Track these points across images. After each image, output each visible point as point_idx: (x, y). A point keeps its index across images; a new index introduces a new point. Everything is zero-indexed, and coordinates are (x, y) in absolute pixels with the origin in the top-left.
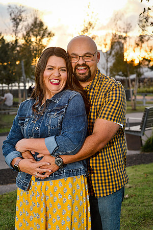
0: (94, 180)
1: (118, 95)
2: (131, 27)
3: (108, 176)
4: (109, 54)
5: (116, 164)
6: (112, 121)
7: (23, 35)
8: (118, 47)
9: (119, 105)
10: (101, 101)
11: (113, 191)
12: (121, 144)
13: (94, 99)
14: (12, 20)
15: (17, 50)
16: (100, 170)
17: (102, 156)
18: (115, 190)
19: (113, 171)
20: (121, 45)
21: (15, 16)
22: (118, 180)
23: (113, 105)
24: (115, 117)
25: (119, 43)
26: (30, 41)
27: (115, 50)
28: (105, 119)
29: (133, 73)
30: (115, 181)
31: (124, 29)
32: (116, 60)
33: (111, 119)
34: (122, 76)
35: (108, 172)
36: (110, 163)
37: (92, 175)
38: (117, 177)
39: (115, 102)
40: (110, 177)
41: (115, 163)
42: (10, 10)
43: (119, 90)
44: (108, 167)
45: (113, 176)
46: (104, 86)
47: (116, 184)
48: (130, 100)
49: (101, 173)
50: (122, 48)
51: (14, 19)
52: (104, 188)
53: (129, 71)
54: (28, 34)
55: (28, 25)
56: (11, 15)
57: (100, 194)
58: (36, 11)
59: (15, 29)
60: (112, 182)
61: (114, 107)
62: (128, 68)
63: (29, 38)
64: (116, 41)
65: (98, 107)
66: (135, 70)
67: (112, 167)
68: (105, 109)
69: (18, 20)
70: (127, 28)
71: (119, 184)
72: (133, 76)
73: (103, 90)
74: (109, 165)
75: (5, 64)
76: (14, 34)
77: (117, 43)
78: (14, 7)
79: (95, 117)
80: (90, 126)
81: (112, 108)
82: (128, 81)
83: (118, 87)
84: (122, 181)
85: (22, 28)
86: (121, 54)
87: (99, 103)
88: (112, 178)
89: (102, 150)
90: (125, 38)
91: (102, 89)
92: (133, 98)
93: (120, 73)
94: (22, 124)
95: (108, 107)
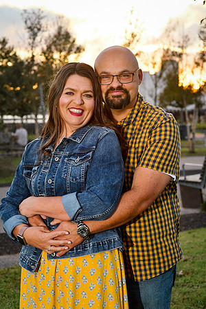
0: (133, 256)
1: (168, 133)
2: (189, 40)
3: (153, 250)
4: (158, 77)
5: (165, 233)
6: (160, 170)
7: (43, 49)
8: (171, 67)
9: (169, 147)
10: (144, 142)
11: (160, 272)
12: (172, 203)
13: (133, 138)
14: (28, 30)
15: (34, 70)
16: (142, 241)
17: (144, 221)
18: (163, 270)
19: (161, 243)
20: (175, 65)
21: (32, 24)
22: (167, 256)
23: (161, 148)
24: (164, 164)
25: (172, 62)
26: (52, 58)
27: (167, 71)
28: (150, 167)
29: (190, 103)
30: (163, 257)
31: (179, 43)
32: (168, 84)
33: (158, 168)
34: (177, 107)
35: (152, 245)
36: (157, 231)
37: (130, 249)
38: (166, 251)
39: (163, 143)
40: (155, 252)
41: (163, 232)
42: (25, 15)
43: (170, 126)
44: (153, 237)
45: (160, 251)
46: (148, 120)
47: (164, 262)
48: (187, 140)
49: (142, 246)
50: (176, 69)
51: (30, 28)
52: (147, 267)
53: (186, 99)
54: (49, 48)
55: (50, 36)
56: (26, 22)
57: (141, 276)
58: (60, 18)
59: (31, 41)
60: (159, 258)
61: (163, 151)
62: (184, 96)
63: (51, 55)
64: (168, 59)
65: (140, 150)
66: (194, 99)
67: (159, 238)
68: (150, 153)
69: (36, 30)
70: (184, 41)
71: (168, 261)
72: (191, 107)
73: (147, 126)
74: (155, 234)
75: (18, 88)
76: (29, 48)
77: (169, 62)
78: (31, 12)
79: (136, 165)
80: (127, 177)
81: (159, 152)
82: (184, 113)
83: (169, 122)
84: (173, 257)
85: (41, 41)
86: (174, 77)
87: (141, 144)
88: (158, 254)
89: (145, 213)
90: (180, 55)
91: (146, 124)
92: (191, 136)
93: (174, 102)
94: (29, 175)
95: (154, 151)
